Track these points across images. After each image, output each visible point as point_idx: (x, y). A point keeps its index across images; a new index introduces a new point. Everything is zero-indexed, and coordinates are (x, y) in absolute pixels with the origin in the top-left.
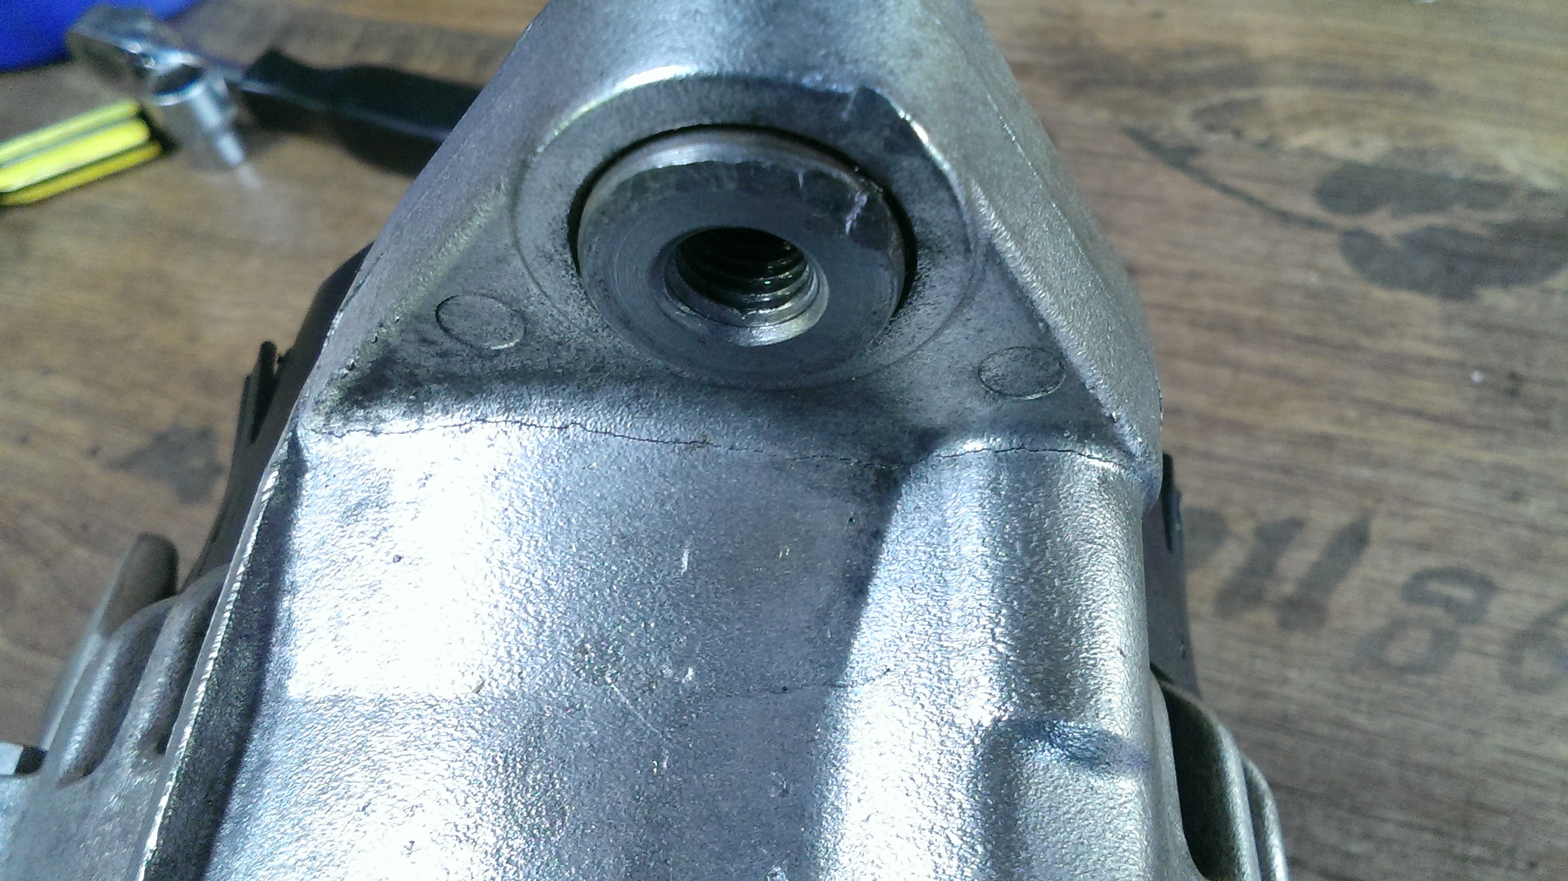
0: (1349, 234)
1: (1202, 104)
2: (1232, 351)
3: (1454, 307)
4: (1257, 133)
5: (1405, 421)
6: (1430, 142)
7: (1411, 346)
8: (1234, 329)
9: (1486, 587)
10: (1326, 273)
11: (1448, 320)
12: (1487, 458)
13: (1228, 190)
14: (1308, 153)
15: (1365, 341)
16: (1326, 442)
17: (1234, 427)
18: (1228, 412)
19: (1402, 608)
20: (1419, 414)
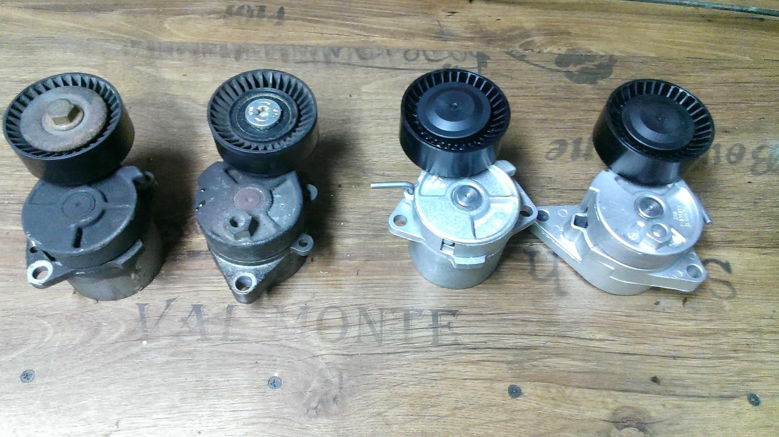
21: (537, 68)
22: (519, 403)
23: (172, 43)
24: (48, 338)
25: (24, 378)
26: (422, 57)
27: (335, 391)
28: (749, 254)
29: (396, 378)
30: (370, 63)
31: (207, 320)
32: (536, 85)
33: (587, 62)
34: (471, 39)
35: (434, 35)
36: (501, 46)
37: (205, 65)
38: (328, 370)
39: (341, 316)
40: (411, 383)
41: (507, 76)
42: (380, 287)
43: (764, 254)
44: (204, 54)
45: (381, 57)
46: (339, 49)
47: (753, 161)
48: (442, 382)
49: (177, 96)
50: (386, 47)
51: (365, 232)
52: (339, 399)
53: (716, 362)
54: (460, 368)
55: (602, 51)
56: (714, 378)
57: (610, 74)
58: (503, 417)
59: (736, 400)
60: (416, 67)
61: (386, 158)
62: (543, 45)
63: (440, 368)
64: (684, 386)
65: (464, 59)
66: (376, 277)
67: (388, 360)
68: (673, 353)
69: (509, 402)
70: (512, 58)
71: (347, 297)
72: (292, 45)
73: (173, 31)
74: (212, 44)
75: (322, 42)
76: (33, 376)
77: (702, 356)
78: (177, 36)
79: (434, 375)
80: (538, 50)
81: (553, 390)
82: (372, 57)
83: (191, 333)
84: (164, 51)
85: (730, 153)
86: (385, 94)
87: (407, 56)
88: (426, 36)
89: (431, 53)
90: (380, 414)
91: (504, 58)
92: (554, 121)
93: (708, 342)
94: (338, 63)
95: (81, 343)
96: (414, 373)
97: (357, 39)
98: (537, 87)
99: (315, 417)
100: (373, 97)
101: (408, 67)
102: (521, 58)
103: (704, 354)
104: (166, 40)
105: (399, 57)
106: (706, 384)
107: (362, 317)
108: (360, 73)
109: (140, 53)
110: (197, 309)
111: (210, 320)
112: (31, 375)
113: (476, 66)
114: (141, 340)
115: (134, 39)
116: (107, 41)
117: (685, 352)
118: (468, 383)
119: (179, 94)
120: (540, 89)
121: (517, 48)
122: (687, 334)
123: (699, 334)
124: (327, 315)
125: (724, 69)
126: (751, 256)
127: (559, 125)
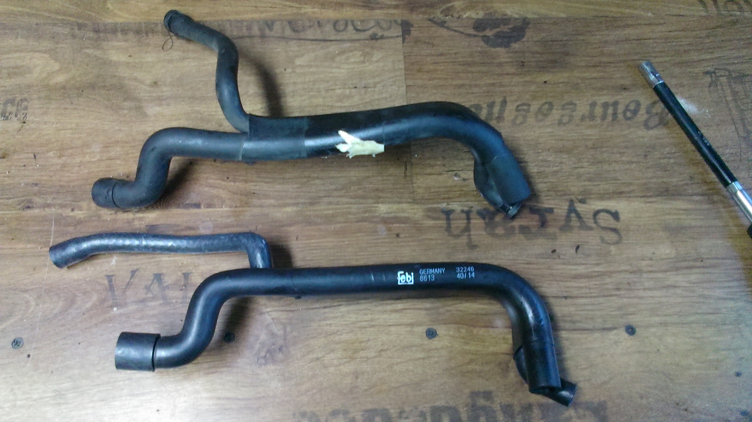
0: (482, 37)
1: (442, 9)
2: (470, 69)
3: (507, 49)
4: (456, 15)
5: (506, 76)
6: (492, 10)
7: (503, 60)
8: (469, 64)
9: (529, 105)
10: (481, 47)
11: (508, 53)
12: (522, 80)
13: (455, 31)
14: (468, 18)
15: (493, 61)
16: (493, 84)
17: (476, 86)
18: (473, 83)
19: (516, 113)
20: (507, 74)
21: (456, 34)
22: (435, 343)
23: (116, 24)
24: (32, 309)
25: (15, 345)
26: (350, 28)
27: (281, 342)
28: (637, 203)
29: (332, 328)
30: (302, 35)
31: (168, 287)
32: (455, 51)
33: (502, 26)
34: (396, 7)
35: (361, 4)
36: (424, 13)
37: (148, 45)
38: (274, 325)
40: (345, 331)
41: (429, 43)
42: (316, 249)
43: (649, 202)
44: (147, 34)
45: (312, 29)
46: (273, 22)
47: (646, 116)
48: (371, 329)
49: (125, 77)
50: (316, 18)
51: (302, 201)
52: (284, 349)
53: (601, 300)
54: (385, 316)
55: (517, 13)
56: (598, 313)
57: (523, 36)
58: (421, 355)
59: (615, 332)
60: (345, 37)
62: (463, 10)
63: (369, 317)
64: (572, 322)
65: (390, 28)
66: (313, 241)
67: (325, 313)
68: (565, 294)
69: (426, 342)
70: (434, 25)
72: (229, 20)
73: (116, 11)
74: (154, 23)
75: (256, 16)
76: (22, 343)
77: (590, 295)
78: (120, 16)
79: (363, 323)
80: (458, 16)
81: (463, 331)
82: (304, 29)
83: (154, 298)
84: (109, 33)
85: (627, 109)
86: (317, 66)
87: (337, 27)
88: (354, 5)
89: (359, 23)
90: (318, 359)
91: (426, 25)
92: (471, 86)
93: (595, 283)
94: (273, 37)
95: (60, 312)
96: (347, 322)
97: (289, 11)
98: (456, 53)
99: (265, 365)
100: (306, 70)
101: (338, 38)
102: (442, 24)
103: (591, 293)
104: (110, 21)
105: (328, 28)
106: (592, 319)
108: (293, 47)
109: (87, 36)
110: (158, 277)
111: (170, 287)
112: (20, 342)
113: (400, 34)
114: (112, 307)
115: (80, 21)
116: (55, 25)
117: (575, 293)
118: (393, 329)
119: (126, 75)
120: (458, 55)
121: (438, 15)
122: (576, 277)
123: (588, 277)
125: (628, 26)
126: (637, 204)
127: (475, 90)
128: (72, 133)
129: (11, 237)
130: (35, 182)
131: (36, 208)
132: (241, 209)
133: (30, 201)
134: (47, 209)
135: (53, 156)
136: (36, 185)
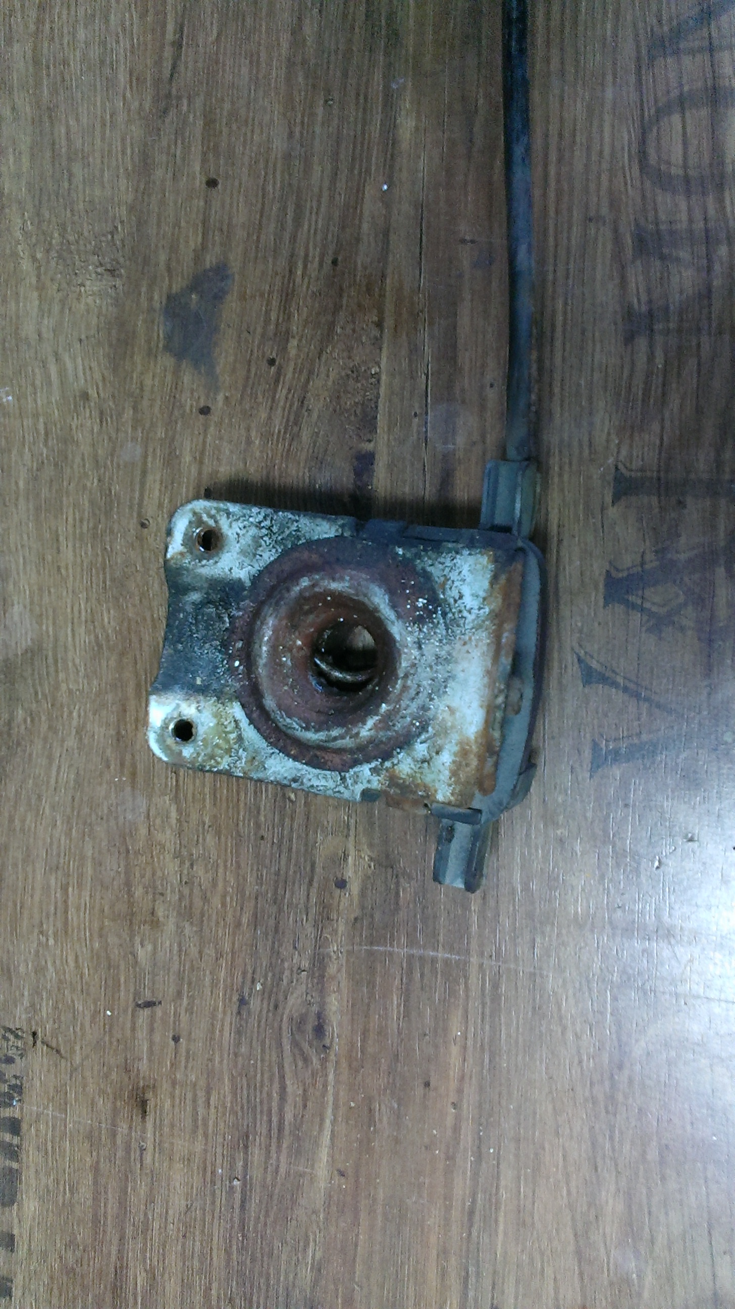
39: (676, 119)
51: (378, 76)
61: (118, 42)
71: (608, 106)
107: (681, 46)
110: (620, 588)
124: (668, 163)
128: (80, 885)
129: (419, 1091)
130: (235, 1008)
131: (323, 1005)
132: (389, 307)
133: (299, 1024)
134: (332, 969)
135: (149, 947)
136: (242, 1002)
